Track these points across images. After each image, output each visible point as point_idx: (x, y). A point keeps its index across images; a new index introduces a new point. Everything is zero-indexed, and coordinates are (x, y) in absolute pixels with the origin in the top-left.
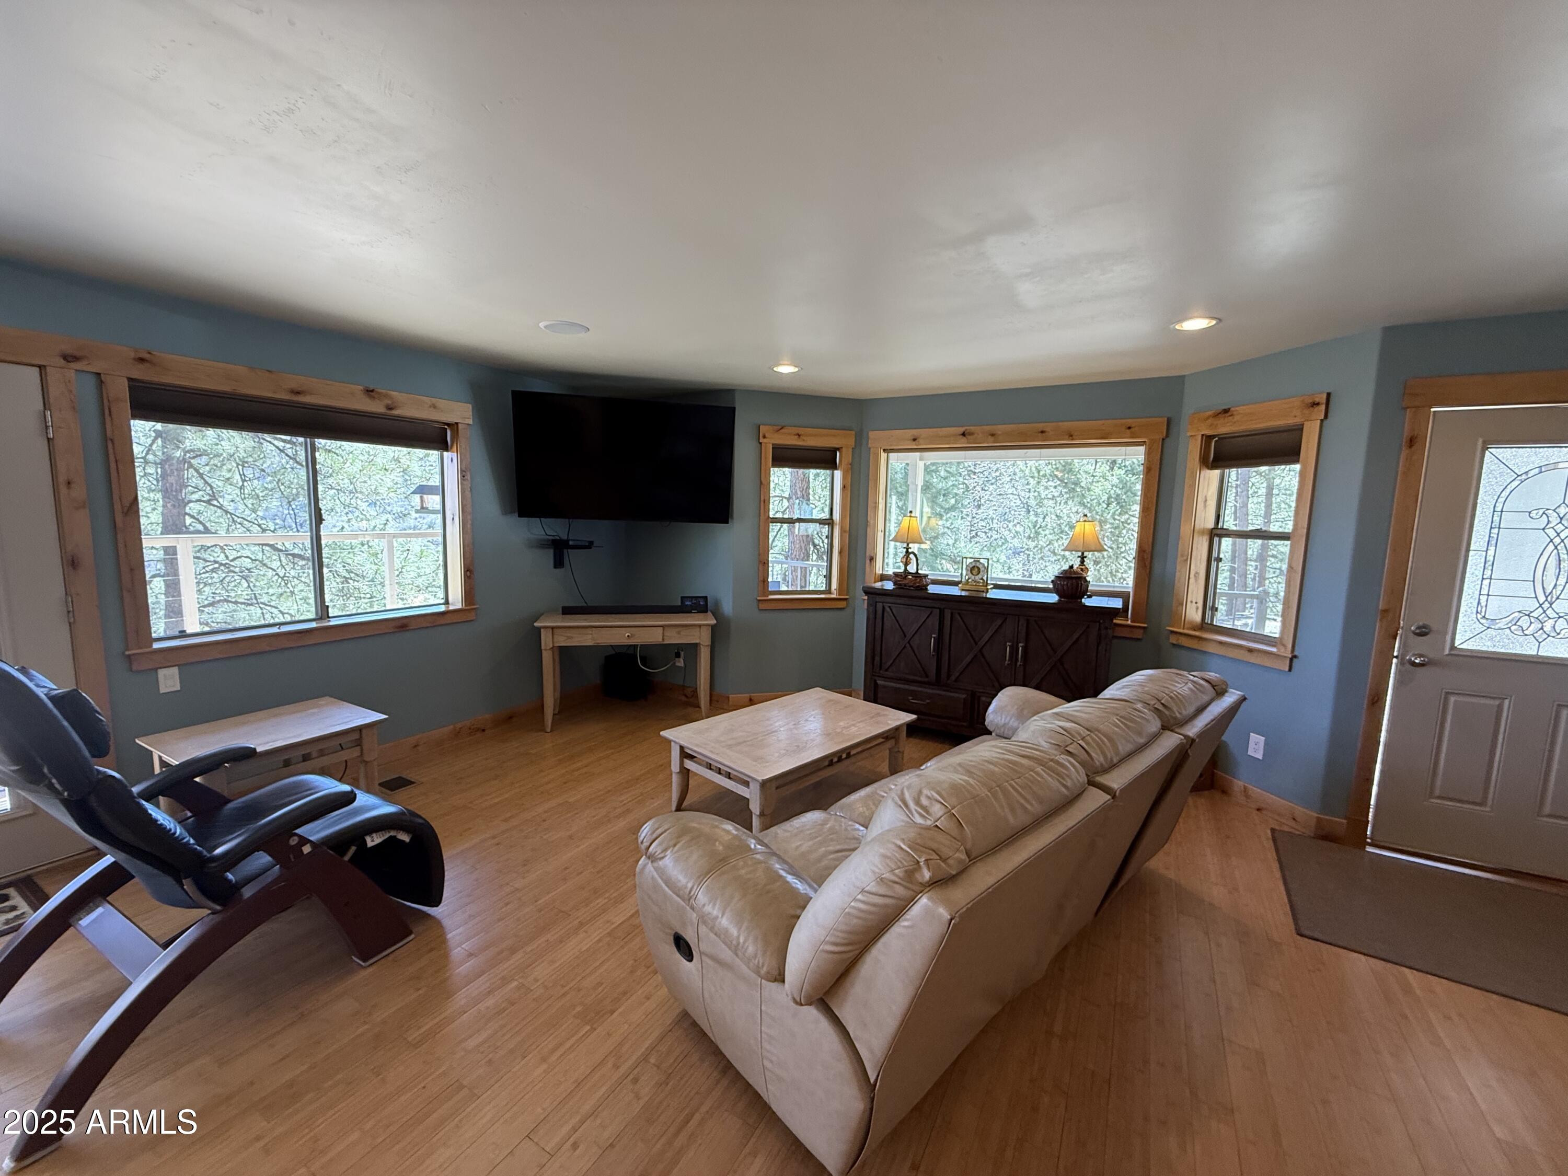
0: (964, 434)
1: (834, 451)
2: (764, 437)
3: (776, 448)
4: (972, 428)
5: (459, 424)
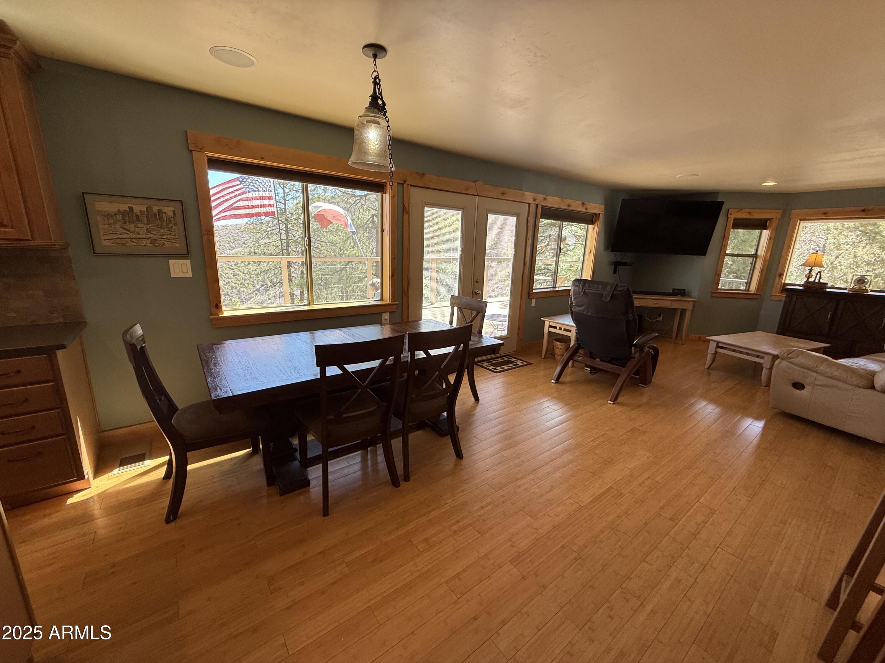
1: (766, 220)
2: (731, 214)
3: (735, 219)
4: (871, 208)
5: (599, 214)
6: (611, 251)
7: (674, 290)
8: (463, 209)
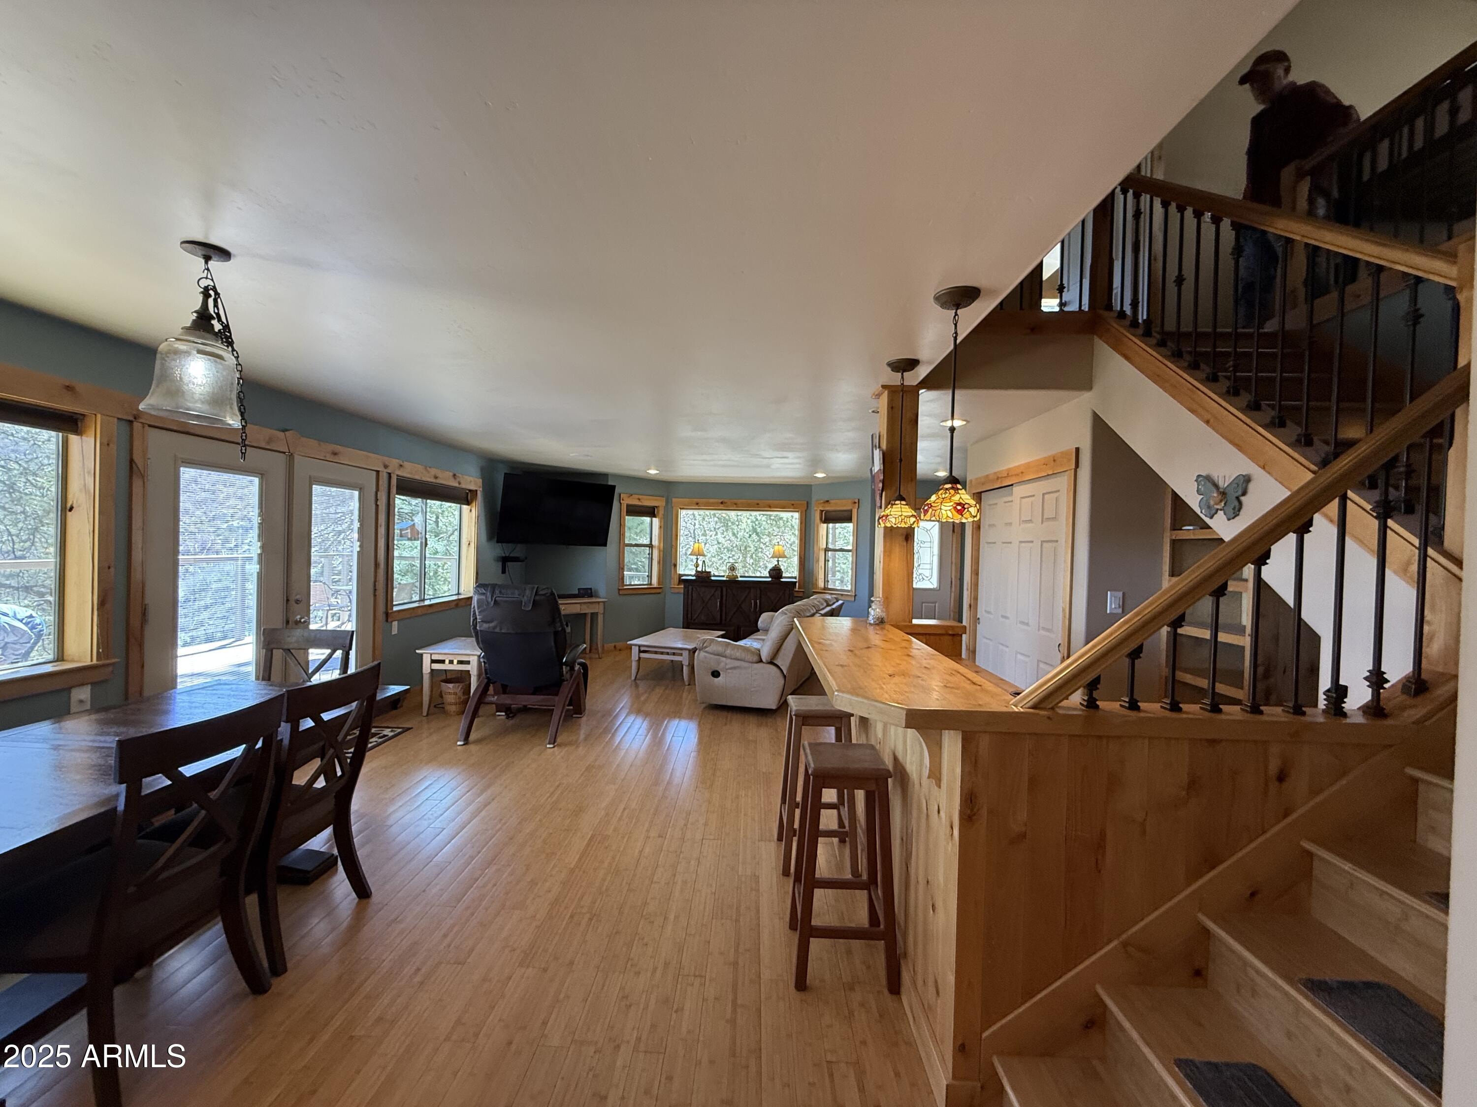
0: (722, 503)
1: (654, 508)
2: (623, 500)
3: (628, 506)
4: (726, 500)
5: (476, 491)
6: (498, 542)
7: (579, 589)
8: (261, 474)
